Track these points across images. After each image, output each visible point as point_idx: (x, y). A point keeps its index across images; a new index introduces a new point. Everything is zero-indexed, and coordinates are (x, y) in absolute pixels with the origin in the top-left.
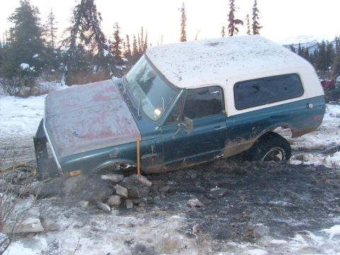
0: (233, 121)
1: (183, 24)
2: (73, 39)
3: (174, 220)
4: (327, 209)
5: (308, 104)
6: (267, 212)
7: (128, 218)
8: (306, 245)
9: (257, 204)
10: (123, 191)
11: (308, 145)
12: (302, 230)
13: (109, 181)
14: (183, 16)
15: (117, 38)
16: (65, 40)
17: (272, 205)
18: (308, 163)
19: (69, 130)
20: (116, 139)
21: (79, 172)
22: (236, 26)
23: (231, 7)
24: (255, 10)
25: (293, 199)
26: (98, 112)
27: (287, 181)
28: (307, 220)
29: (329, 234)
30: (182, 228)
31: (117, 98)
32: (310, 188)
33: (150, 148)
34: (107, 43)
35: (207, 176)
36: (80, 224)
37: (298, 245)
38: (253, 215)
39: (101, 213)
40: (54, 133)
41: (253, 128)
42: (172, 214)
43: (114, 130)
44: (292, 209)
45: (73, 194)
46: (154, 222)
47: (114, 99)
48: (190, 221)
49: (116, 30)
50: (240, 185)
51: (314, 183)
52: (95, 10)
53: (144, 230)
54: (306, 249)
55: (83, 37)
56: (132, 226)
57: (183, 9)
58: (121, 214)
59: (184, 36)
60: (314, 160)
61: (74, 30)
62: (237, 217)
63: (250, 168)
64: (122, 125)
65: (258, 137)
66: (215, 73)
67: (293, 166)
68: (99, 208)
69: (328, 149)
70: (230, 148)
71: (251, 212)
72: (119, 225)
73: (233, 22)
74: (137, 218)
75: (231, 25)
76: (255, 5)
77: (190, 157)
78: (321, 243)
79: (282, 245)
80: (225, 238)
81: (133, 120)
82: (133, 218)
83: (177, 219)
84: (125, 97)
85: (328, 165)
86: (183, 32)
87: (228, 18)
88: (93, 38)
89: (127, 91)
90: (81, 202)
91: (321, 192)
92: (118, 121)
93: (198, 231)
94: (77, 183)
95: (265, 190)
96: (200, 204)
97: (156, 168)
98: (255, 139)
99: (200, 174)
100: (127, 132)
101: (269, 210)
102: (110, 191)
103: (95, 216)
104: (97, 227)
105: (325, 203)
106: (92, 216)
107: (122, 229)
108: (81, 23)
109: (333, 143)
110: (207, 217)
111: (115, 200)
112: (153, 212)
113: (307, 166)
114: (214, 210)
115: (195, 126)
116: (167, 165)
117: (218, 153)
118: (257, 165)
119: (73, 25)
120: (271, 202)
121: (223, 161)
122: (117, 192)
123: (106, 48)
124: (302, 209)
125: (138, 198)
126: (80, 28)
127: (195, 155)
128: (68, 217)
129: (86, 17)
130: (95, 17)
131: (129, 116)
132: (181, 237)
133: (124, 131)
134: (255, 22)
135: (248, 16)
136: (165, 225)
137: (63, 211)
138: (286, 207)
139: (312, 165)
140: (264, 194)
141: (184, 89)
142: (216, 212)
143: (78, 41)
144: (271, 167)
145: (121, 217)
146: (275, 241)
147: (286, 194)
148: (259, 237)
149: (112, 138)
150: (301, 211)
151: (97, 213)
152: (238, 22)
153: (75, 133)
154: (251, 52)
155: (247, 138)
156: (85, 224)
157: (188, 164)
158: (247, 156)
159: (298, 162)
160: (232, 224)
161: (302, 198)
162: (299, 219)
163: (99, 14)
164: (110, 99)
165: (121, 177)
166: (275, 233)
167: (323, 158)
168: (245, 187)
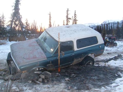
0: (76, 52)
1: (50, 19)
2: (11, 24)
3: (62, 85)
4: (109, 79)
5: (99, 46)
6: (91, 81)
7: (46, 85)
8: (106, 90)
9: (87, 79)
10: (43, 77)
11: (99, 60)
12: (103, 85)
13: (37, 74)
14: (50, 17)
15: (27, 24)
16: (8, 25)
17: (92, 79)
18: (100, 65)
19: (21, 57)
20: (39, 59)
21: (26, 71)
22: (69, 20)
23: (67, 14)
24: (75, 14)
25: (98, 77)
26: (31, 50)
27: (95, 71)
28: (104, 83)
29: (112, 86)
30: (65, 87)
31: (37, 45)
32: (102, 73)
33: (50, 62)
34: (24, 26)
35: (69, 71)
36: (31, 88)
37: (103, 90)
38: (87, 82)
39: (37, 84)
40: (16, 58)
41: (83, 54)
42: (61, 83)
43: (37, 56)
44: (99, 80)
45: (25, 79)
46: (56, 86)
47: (35, 46)
48: (67, 85)
49: (26, 21)
50: (80, 73)
51: (104, 71)
52: (19, 14)
53: (53, 89)
54: (106, 91)
55: (15, 24)
56: (49, 88)
57: (50, 14)
58: (44, 84)
59: (50, 24)
60: (102, 64)
61: (12, 21)
62: (82, 83)
63: (82, 68)
64: (40, 55)
65: (84, 57)
66: (70, 37)
67: (96, 67)
68: (35, 83)
69: (105, 61)
70: (75, 61)
71: (86, 81)
72: (44, 88)
73: (68, 19)
74: (50, 85)
75: (67, 20)
76: (75, 13)
77: (62, 65)
78: (110, 89)
79: (98, 90)
80: (80, 89)
81: (43, 53)
82: (48, 85)
83: (63, 85)
84: (39, 45)
85: (107, 66)
86: (50, 22)
87: (66, 17)
88: (19, 24)
89: (40, 43)
90: (29, 81)
91: (106, 74)
92: (38, 53)
93: (71, 88)
94: (25, 75)
95: (89, 74)
96: (69, 80)
97: (51, 69)
98: (83, 58)
99: (66, 70)
100: (42, 57)
101: (92, 80)
102: (39, 77)
103: (35, 85)
104: (37, 89)
105: (108, 77)
106: (34, 85)
107: (46, 89)
108: (15, 19)
109: (107, 59)
110: (72, 83)
111: (41, 80)
112: (54, 83)
113: (100, 66)
114: (74, 81)
115: (65, 54)
116: (55, 68)
117: (72, 63)
118: (84, 67)
119: (11, 20)
120: (91, 78)
121: (73, 66)
122: (41, 77)
123: (24, 28)
124: (102, 79)
125: (48, 79)
126: (14, 21)
127: (64, 64)
128: (26, 86)
129: (16, 17)
130: (20, 17)
131: (42, 51)
132: (66, 90)
133: (41, 56)
134: (75, 19)
135: (73, 17)
136: (60, 87)
137: (23, 84)
138: (97, 79)
139: (102, 66)
140: (89, 76)
141: (61, 42)
142: (75, 82)
143: (13, 25)
144: (89, 67)
145: (44, 85)
146: (96, 89)
147: (96, 75)
148: (91, 88)
149: (37, 59)
150: (101, 80)
151: (35, 84)
152: (70, 19)
153: (24, 57)
154: (81, 30)
155: (81, 58)
156: (32, 88)
157: (62, 67)
158: (81, 64)
159: (97, 65)
160: (81, 85)
161: (101, 76)
162: (102, 82)
163: (21, 16)
164: (34, 46)
165: (41, 72)
166: (95, 87)
167: (105, 63)
168: (82, 74)
